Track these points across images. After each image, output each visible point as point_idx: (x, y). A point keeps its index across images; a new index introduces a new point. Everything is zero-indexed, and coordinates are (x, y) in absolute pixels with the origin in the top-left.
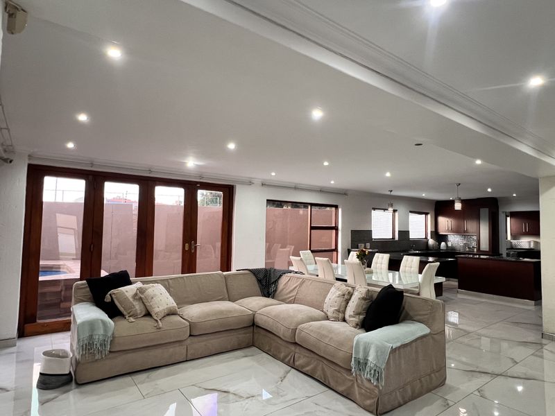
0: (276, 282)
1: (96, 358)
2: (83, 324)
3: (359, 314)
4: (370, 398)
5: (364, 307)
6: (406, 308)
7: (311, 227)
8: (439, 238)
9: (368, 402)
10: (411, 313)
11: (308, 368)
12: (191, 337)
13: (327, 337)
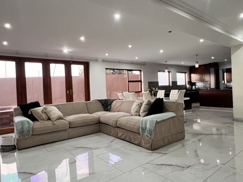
0: (111, 104)
1: (26, 137)
2: (18, 122)
3: (145, 111)
4: (148, 144)
5: (147, 108)
6: (166, 107)
7: (128, 81)
8: (192, 84)
9: (148, 146)
10: (168, 109)
11: (123, 137)
12: (70, 129)
13: (130, 121)
